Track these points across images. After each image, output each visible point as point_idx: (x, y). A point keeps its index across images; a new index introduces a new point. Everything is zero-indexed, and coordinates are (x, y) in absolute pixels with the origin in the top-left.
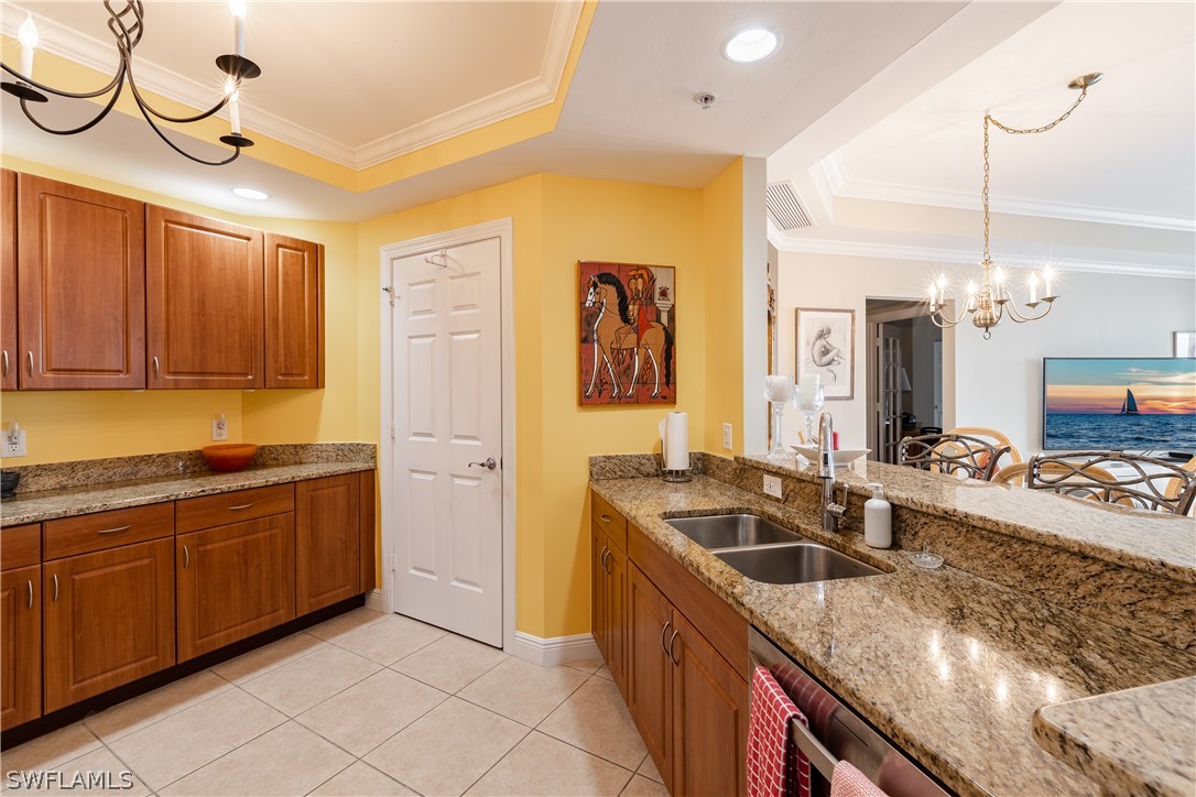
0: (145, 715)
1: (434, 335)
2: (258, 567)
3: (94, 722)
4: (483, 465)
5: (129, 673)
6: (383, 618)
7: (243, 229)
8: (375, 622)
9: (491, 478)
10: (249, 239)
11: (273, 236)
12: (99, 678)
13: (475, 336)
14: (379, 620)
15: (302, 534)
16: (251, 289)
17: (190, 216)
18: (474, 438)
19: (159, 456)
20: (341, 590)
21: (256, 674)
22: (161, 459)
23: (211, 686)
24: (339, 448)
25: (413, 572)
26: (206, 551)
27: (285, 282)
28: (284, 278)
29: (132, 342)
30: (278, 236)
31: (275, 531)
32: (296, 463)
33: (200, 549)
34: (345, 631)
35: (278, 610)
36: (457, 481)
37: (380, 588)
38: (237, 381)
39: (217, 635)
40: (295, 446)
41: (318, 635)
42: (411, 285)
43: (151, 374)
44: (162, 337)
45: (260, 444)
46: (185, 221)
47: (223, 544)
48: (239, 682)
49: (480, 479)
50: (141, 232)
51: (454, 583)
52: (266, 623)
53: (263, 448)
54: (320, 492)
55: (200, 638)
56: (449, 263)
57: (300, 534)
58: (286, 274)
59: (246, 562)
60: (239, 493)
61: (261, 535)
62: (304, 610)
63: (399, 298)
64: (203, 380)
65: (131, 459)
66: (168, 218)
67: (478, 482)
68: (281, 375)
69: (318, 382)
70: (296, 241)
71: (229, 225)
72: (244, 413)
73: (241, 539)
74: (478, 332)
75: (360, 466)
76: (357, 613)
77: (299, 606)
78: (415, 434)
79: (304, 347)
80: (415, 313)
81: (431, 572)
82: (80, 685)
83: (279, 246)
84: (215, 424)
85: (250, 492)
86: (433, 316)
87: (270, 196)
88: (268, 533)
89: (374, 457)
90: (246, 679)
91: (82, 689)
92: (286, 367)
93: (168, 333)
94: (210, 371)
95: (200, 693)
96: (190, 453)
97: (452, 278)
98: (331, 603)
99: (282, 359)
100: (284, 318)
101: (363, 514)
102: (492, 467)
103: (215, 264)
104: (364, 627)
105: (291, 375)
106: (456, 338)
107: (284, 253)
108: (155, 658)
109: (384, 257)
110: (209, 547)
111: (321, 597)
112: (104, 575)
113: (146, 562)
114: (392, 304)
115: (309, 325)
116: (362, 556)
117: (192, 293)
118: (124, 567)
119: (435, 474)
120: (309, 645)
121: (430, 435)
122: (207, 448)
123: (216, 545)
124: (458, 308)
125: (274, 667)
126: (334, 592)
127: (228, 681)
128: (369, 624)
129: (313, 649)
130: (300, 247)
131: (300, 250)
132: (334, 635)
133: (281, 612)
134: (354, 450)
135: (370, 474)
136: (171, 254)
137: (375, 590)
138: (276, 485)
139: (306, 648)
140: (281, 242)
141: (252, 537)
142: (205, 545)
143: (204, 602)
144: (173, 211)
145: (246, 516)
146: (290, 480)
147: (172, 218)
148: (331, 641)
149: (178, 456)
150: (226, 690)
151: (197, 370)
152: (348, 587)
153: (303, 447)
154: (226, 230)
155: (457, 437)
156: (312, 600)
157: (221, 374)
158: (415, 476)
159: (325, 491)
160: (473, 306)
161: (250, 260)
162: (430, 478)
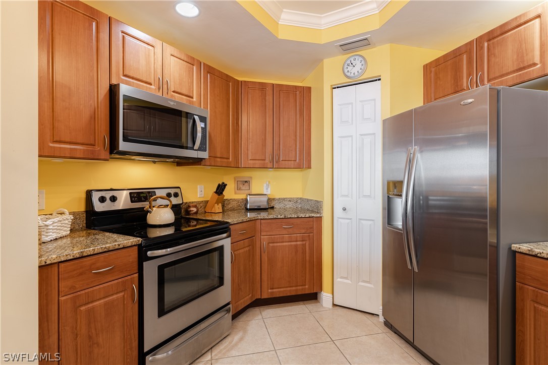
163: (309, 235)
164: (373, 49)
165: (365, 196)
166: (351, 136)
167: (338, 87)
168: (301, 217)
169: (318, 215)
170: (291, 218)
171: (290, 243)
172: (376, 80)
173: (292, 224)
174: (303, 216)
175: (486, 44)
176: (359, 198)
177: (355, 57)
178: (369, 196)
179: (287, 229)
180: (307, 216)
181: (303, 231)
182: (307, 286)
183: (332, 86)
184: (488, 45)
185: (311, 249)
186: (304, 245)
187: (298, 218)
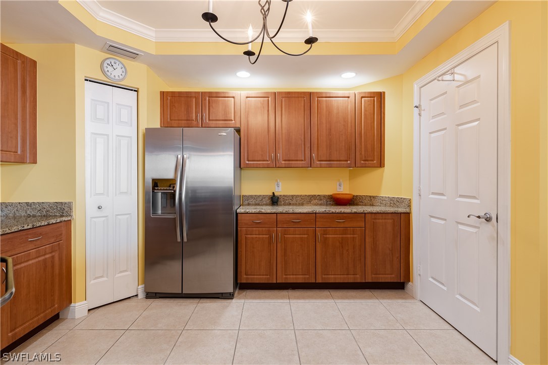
0: (304, 298)
1: (445, 129)
2: (347, 250)
3: (291, 293)
4: (479, 217)
5: (300, 279)
6: (412, 301)
7: (346, 93)
8: (407, 301)
9: (488, 228)
10: (349, 97)
11: (360, 93)
12: (291, 276)
13: (476, 123)
14: (410, 301)
15: (368, 240)
16: (349, 121)
17: (326, 93)
18: (474, 197)
19: (318, 195)
20: (389, 276)
21: (344, 301)
22: (319, 197)
23: (327, 298)
24: (392, 199)
25: (431, 279)
26: (327, 237)
27: (365, 114)
28: (364, 113)
29: (306, 148)
30: (362, 92)
31: (355, 236)
32: (371, 205)
33: (325, 236)
34: (389, 298)
35: (357, 275)
36: (461, 227)
37: (412, 282)
38: (344, 164)
39: (330, 276)
40: (370, 197)
41: (376, 295)
42: (431, 100)
43: (312, 161)
44: (316, 146)
45: (355, 194)
46: (324, 95)
47: (333, 236)
48: (336, 301)
49: (478, 228)
50: (309, 104)
51: (458, 296)
52: (350, 279)
53: (357, 196)
54: (377, 221)
55: (324, 275)
56: (457, 77)
57: (367, 240)
58: (365, 110)
59: (342, 247)
60: (339, 214)
61: (349, 236)
62: (369, 280)
63: (424, 110)
64: (330, 164)
65: (309, 196)
66: (318, 96)
67: (477, 230)
68: (363, 161)
69: (381, 164)
70: (371, 93)
71: (341, 93)
72: (349, 180)
73: (341, 236)
74: (478, 120)
75: (401, 210)
76: (399, 292)
77: (366, 277)
78: (433, 193)
79: (374, 146)
80: (434, 117)
81: (443, 284)
82: (286, 276)
83: (362, 97)
84: (338, 184)
85: (345, 215)
86: (445, 116)
87: (356, 74)
88: (352, 236)
89: (409, 206)
90: (340, 301)
91: (286, 278)
92: (365, 157)
93: (318, 144)
94: (333, 159)
95: (322, 299)
96: (329, 196)
97: (458, 87)
98: (383, 281)
99: (363, 153)
100: (364, 133)
101: (403, 237)
102: (488, 220)
103: (335, 111)
104: (400, 301)
105: (368, 160)
106: (460, 128)
107: (365, 101)
108: (308, 276)
109: (416, 88)
110: (328, 236)
111: (378, 276)
112: (293, 237)
113: (306, 236)
114: (420, 115)
115: (377, 135)
116: (402, 261)
117: (326, 126)
118: (299, 236)
119: (445, 220)
120: (370, 298)
121: (442, 194)
122: (334, 194)
123: (330, 236)
124: (461, 107)
125: (352, 301)
126: (385, 276)
127: (333, 298)
128: (403, 301)
129: (371, 301)
130: (372, 95)
131: (373, 97)
132: (383, 298)
133: (358, 276)
134: (400, 201)
135: (408, 214)
136: (319, 111)
137: (410, 283)
138: (356, 213)
139: (368, 299)
140: (363, 95)
141: (344, 236)
142: (326, 234)
143: (325, 260)
144: (320, 93)
145: (342, 225)
146: (362, 212)
147: (320, 95)
148: (381, 301)
149: (324, 196)
150: (330, 302)
151: (328, 159)
152: (393, 276)
153: (374, 197)
154: (339, 95)
155: (461, 196)
156: (373, 276)
157: (337, 161)
158: (433, 220)
159: (380, 221)
160: (474, 102)
161: (349, 107)
162: (443, 222)
163: (59, 243)
164: (131, 62)
165: (121, 193)
166: (108, 135)
167: (90, 81)
168: (52, 224)
169: (69, 218)
170: (40, 226)
171: (37, 260)
172: (132, 90)
173: (41, 234)
174: (54, 222)
175: (207, 98)
176: (116, 195)
177: (116, 61)
178: (126, 193)
179: (35, 242)
180: (58, 221)
181: (53, 240)
182: (56, 306)
183: (85, 77)
184: (209, 100)
185: (60, 259)
186: (53, 257)
187: (48, 224)
